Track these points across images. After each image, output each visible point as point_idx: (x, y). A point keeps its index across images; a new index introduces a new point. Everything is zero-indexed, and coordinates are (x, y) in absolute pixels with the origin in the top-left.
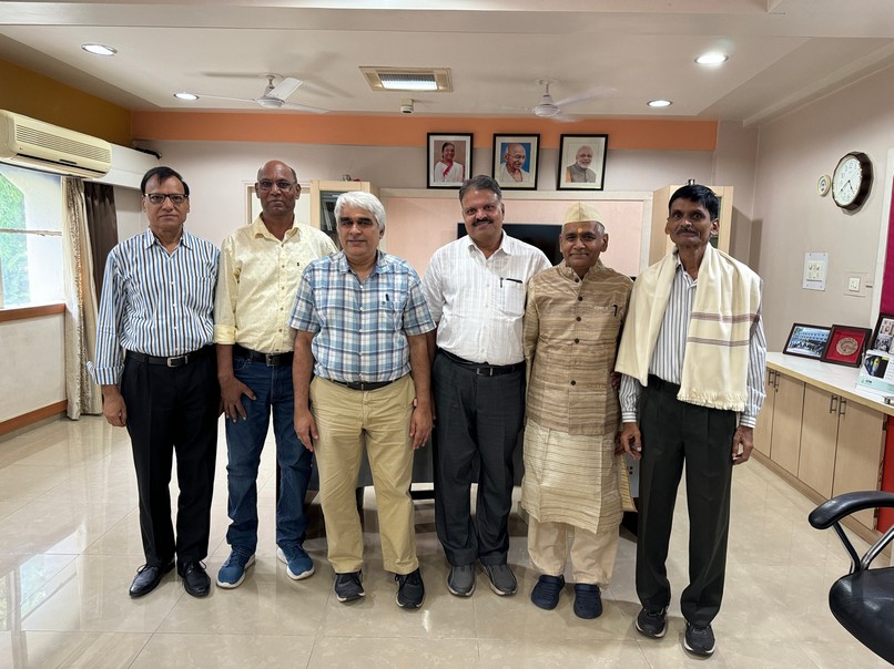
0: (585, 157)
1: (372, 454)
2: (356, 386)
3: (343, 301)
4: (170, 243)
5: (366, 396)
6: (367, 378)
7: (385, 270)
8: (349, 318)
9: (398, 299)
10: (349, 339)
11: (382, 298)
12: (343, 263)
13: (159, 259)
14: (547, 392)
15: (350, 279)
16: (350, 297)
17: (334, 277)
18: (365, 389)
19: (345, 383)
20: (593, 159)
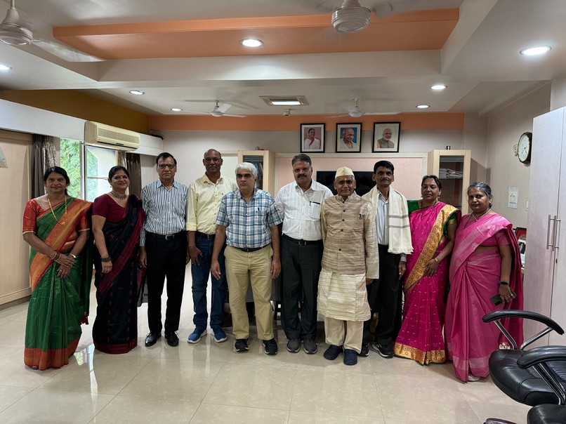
0: (388, 134)
1: (252, 282)
2: (245, 250)
3: (239, 212)
4: (168, 185)
5: (250, 254)
6: (250, 246)
7: (257, 197)
8: (241, 218)
9: (263, 209)
10: (241, 228)
11: (256, 209)
12: (239, 194)
13: (163, 193)
14: (329, 254)
15: (242, 201)
16: (242, 209)
17: (235, 201)
18: (249, 251)
19: (240, 248)
20: (393, 135)
